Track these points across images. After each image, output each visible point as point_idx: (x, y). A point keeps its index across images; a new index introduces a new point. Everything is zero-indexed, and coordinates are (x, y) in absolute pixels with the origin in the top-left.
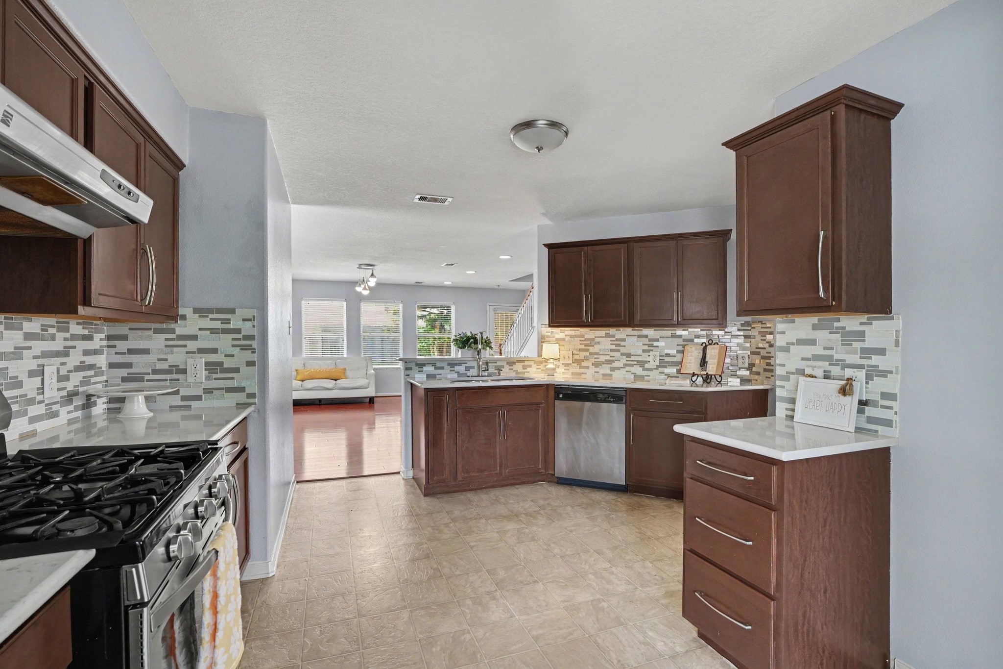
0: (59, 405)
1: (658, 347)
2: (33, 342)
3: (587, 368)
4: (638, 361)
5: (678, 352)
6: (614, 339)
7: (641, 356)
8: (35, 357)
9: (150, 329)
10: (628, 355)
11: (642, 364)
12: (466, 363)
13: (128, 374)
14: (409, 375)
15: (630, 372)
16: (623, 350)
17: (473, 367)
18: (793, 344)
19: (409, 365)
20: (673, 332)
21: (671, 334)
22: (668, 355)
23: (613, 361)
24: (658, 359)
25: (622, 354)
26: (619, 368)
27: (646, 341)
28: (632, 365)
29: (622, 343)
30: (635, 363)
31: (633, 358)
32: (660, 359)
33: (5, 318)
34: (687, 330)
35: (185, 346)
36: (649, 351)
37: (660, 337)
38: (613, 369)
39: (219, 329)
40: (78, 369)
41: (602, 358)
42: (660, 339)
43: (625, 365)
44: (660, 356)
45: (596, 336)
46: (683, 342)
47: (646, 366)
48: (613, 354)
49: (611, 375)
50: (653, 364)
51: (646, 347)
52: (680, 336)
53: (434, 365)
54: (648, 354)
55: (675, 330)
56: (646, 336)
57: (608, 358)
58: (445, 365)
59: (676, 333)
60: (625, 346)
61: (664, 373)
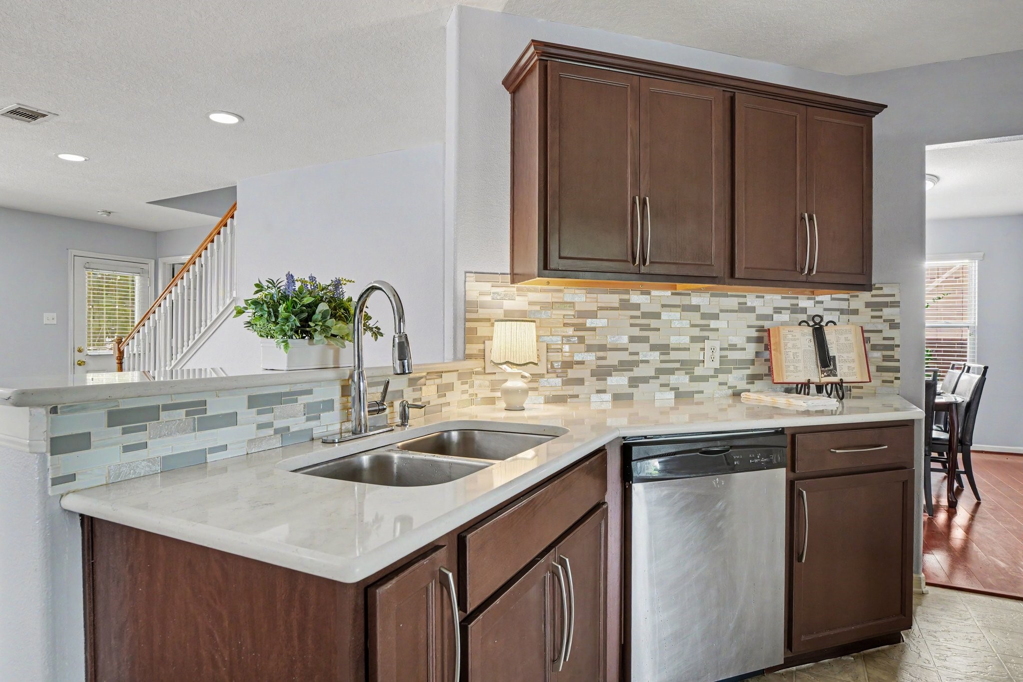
1: (717, 330)
3: (580, 381)
4: (682, 362)
5: (749, 340)
6: (638, 313)
7: (689, 349)
10: (664, 349)
11: (687, 366)
15: (668, 385)
16: (655, 338)
20: (742, 300)
21: (739, 304)
22: (733, 347)
23: (636, 364)
24: (717, 354)
25: (653, 348)
26: (645, 380)
27: (696, 318)
28: (671, 372)
29: (654, 323)
30: (677, 365)
31: (674, 355)
32: (721, 357)
34: (763, 297)
36: (703, 339)
37: (722, 311)
38: (634, 382)
41: (613, 358)
42: (721, 314)
43: (660, 372)
44: (721, 349)
45: (600, 305)
46: (757, 319)
47: (698, 371)
48: (634, 347)
49: (630, 396)
50: (711, 364)
51: (696, 332)
52: (753, 309)
54: (701, 345)
55: (744, 297)
56: (696, 308)
57: (624, 356)
59: (745, 303)
60: (658, 330)
61: (726, 384)
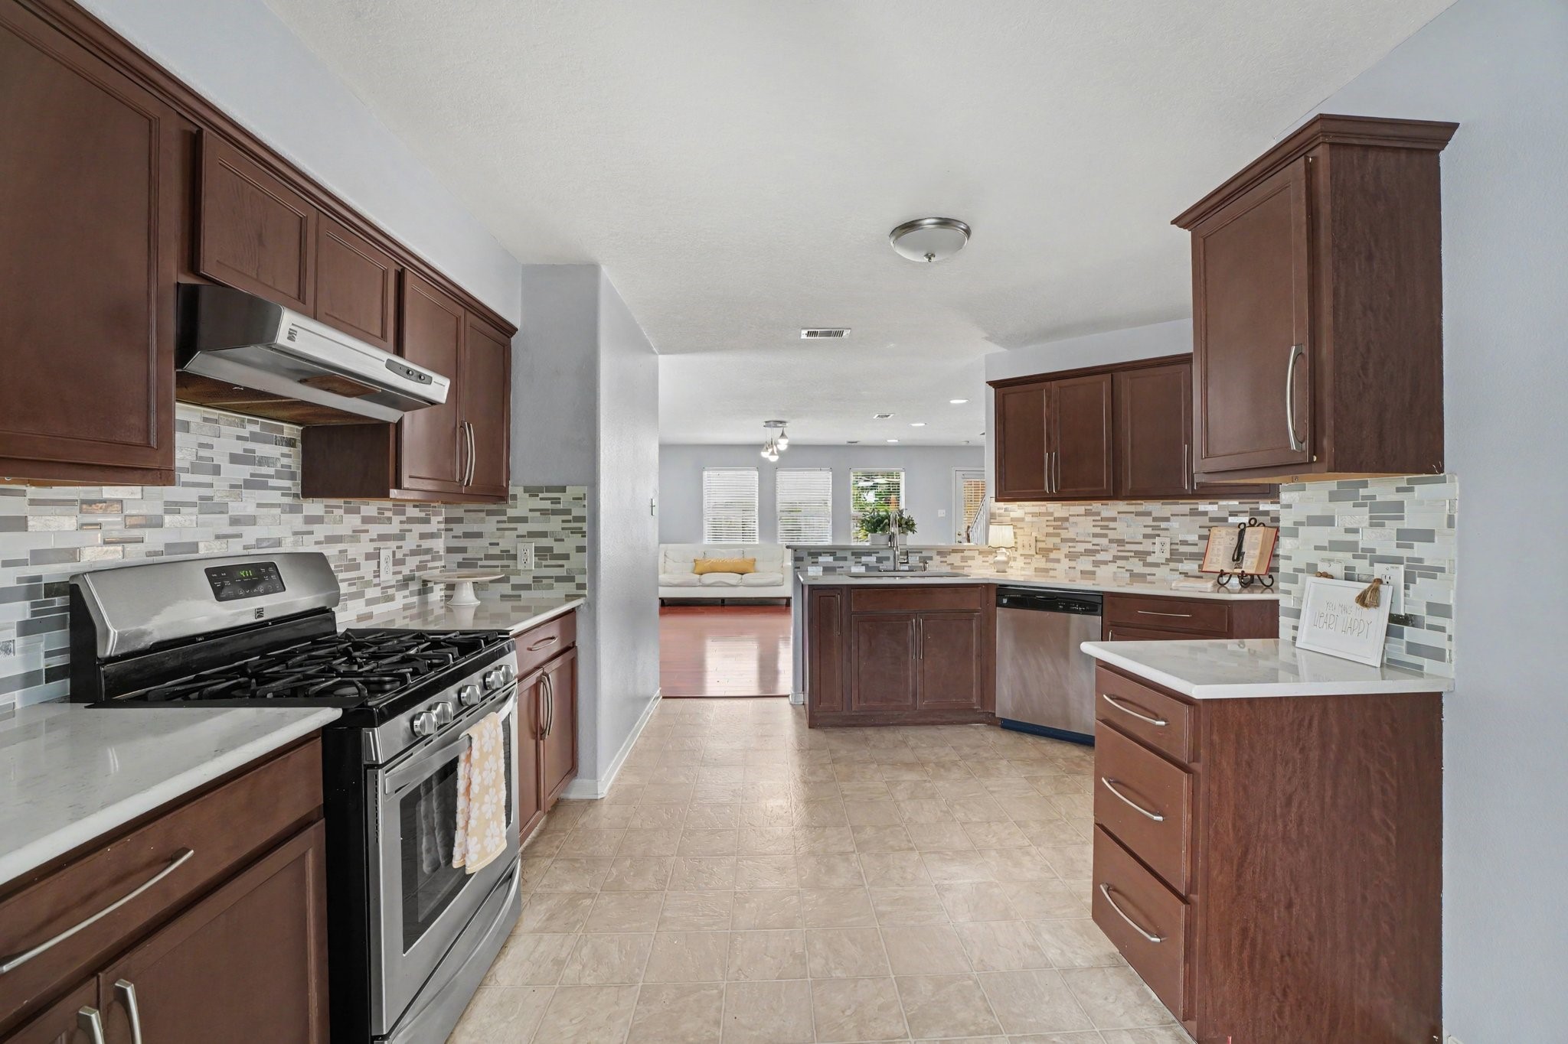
0: (394, 589)
1: (1168, 529)
2: (370, 525)
3: (1058, 561)
4: (1136, 553)
5: (1201, 537)
6: (1099, 518)
7: (1141, 543)
8: (372, 540)
9: (482, 511)
10: (1121, 542)
11: (1142, 555)
12: (878, 553)
13: (464, 559)
14: (799, 568)
15: (1124, 568)
16: (1112, 535)
17: (888, 559)
18: (1302, 524)
19: (800, 554)
20: (1193, 506)
21: (1190, 509)
22: (1184, 543)
23: (1097, 551)
24: (1167, 547)
25: (1111, 541)
26: (1106, 563)
27: (1149, 521)
28: (1126, 558)
29: (1112, 525)
30: (1133, 554)
31: (1128, 547)
32: (1171, 550)
33: (345, 503)
34: (1217, 503)
35: (516, 529)
36: (1154, 536)
37: (1172, 515)
38: (1097, 564)
39: (548, 510)
40: (413, 553)
41: (1081, 547)
42: (1171, 517)
43: (1116, 558)
44: (1171, 544)
45: (1071, 513)
46: (1210, 521)
47: (1149, 559)
48: (1096, 540)
49: (1094, 573)
50: (1158, 557)
51: (1149, 531)
52: (1205, 513)
53: (833, 554)
54: (1153, 541)
55: (1197, 503)
56: (1149, 514)
57: (1089, 546)
58: (848, 554)
59: (1198, 509)
60: (1115, 529)
61: (1177, 570)
